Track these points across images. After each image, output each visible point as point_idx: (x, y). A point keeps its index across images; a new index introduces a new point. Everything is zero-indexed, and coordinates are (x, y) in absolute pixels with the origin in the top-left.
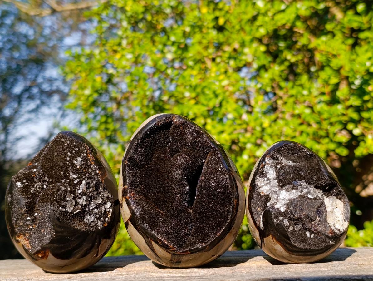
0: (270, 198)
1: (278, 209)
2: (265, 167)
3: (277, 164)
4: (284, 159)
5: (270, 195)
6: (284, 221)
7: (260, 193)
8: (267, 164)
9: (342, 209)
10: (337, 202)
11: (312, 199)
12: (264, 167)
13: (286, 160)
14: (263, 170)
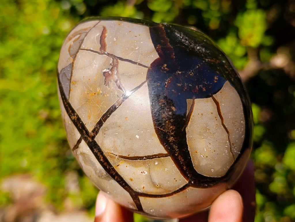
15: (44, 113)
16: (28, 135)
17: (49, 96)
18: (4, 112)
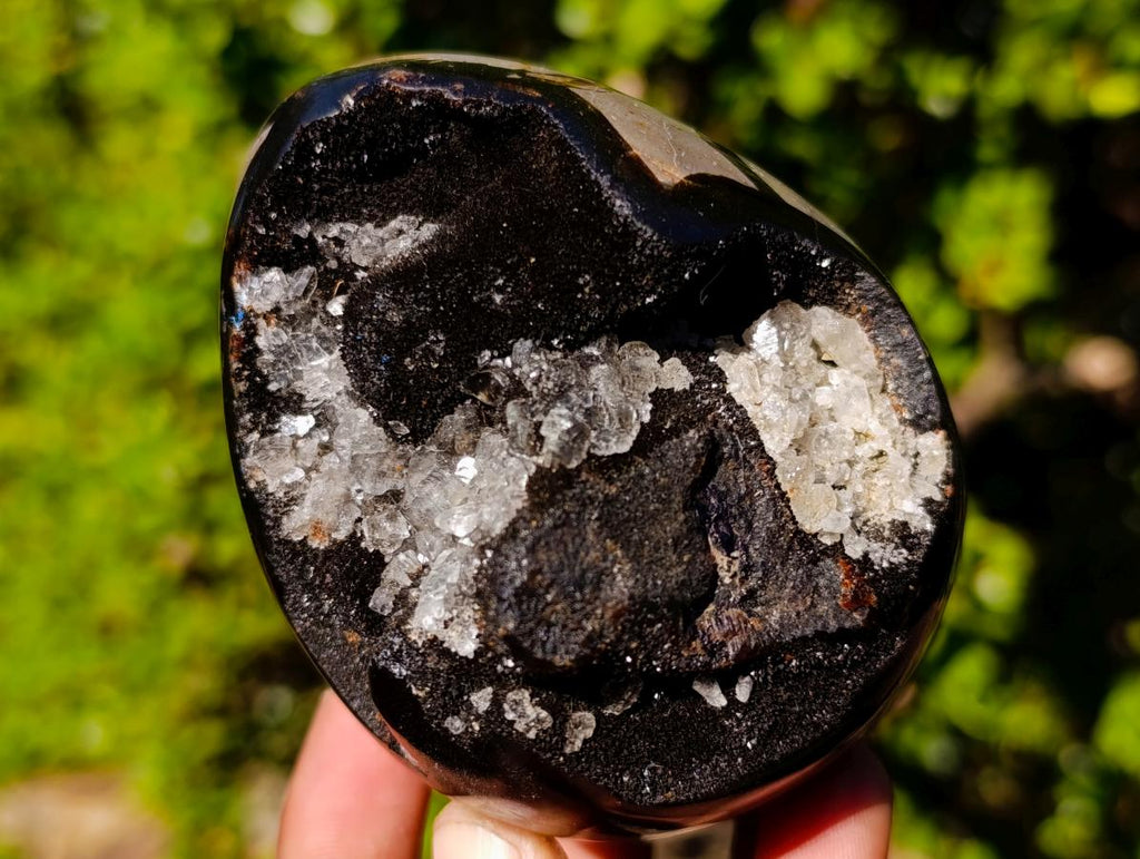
0: (377, 552)
1: (434, 644)
2: (261, 342)
3: (326, 285)
4: (350, 227)
5: (364, 527)
6: (510, 716)
7: (304, 542)
8: (262, 323)
9: (870, 358)
10: (818, 332)
11: (625, 455)
12: (257, 351)
13: (369, 226)
14: (259, 373)
15: (180, 550)
16: (107, 630)
17: (201, 483)
18: (13, 536)
